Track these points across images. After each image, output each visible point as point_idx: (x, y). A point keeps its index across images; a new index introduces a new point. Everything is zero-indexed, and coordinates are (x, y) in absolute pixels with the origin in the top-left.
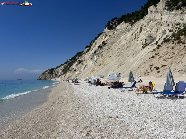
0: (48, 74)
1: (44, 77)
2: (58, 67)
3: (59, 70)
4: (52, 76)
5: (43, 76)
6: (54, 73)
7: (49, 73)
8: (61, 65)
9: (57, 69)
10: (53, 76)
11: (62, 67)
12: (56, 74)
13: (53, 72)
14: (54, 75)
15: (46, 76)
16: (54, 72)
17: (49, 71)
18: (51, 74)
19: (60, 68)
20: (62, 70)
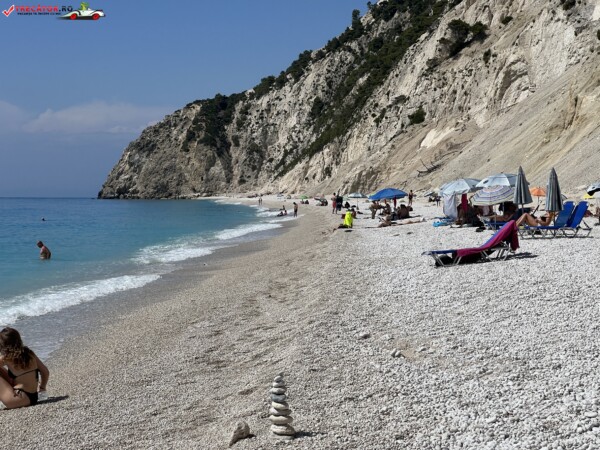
0: (186, 149)
1: (151, 173)
2: (267, 85)
3: (283, 106)
4: (217, 169)
5: (148, 163)
6: (236, 140)
7: (191, 137)
8: (299, 68)
9: (264, 101)
10: (228, 168)
11: (310, 79)
12: (253, 149)
13: (230, 130)
14: (238, 154)
15: (172, 168)
16: (240, 125)
17: (195, 122)
18: (216, 146)
19: (289, 95)
20: (308, 108)
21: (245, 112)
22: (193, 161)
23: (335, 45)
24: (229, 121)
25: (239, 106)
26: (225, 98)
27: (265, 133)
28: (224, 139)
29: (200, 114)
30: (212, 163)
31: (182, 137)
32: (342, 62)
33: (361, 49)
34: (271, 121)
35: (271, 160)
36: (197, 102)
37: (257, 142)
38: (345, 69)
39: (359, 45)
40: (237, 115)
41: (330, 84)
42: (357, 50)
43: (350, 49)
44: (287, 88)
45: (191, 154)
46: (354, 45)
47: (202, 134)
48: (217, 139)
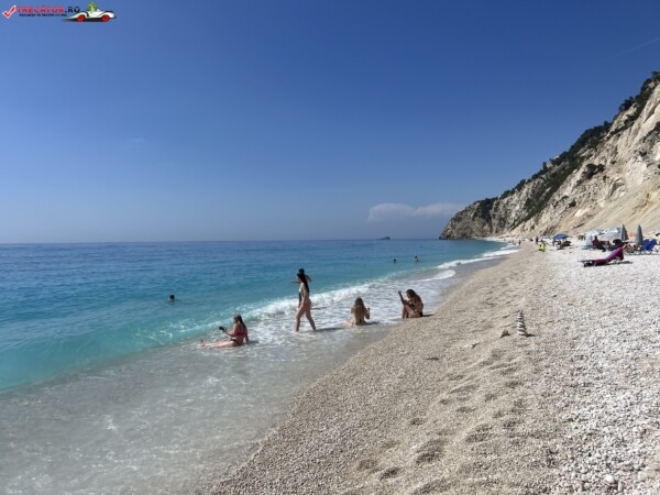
0: (473, 220)
1: (460, 229)
2: (506, 194)
3: (513, 202)
4: (486, 227)
5: (459, 225)
6: (494, 216)
7: (475, 215)
8: (520, 187)
9: (505, 200)
10: (491, 227)
11: (525, 191)
12: (501, 219)
13: (492, 212)
14: (495, 221)
15: (468, 227)
16: (496, 210)
17: (477, 209)
18: (486, 218)
19: (516, 197)
20: (524, 202)
21: (498, 204)
22: (477, 224)
23: (535, 177)
24: (491, 208)
25: (495, 202)
26: (489, 200)
27: (506, 213)
28: (489, 215)
29: (479, 206)
30: (484, 225)
31: (472, 215)
32: (539, 183)
34: (509, 208)
35: (509, 224)
36: (478, 202)
37: (503, 216)
38: (540, 186)
39: (546, 176)
40: (494, 206)
41: (533, 193)
42: (545, 178)
43: (542, 178)
44: (515, 195)
45: (476, 222)
46: (544, 176)
47: (480, 214)
48: (486, 216)
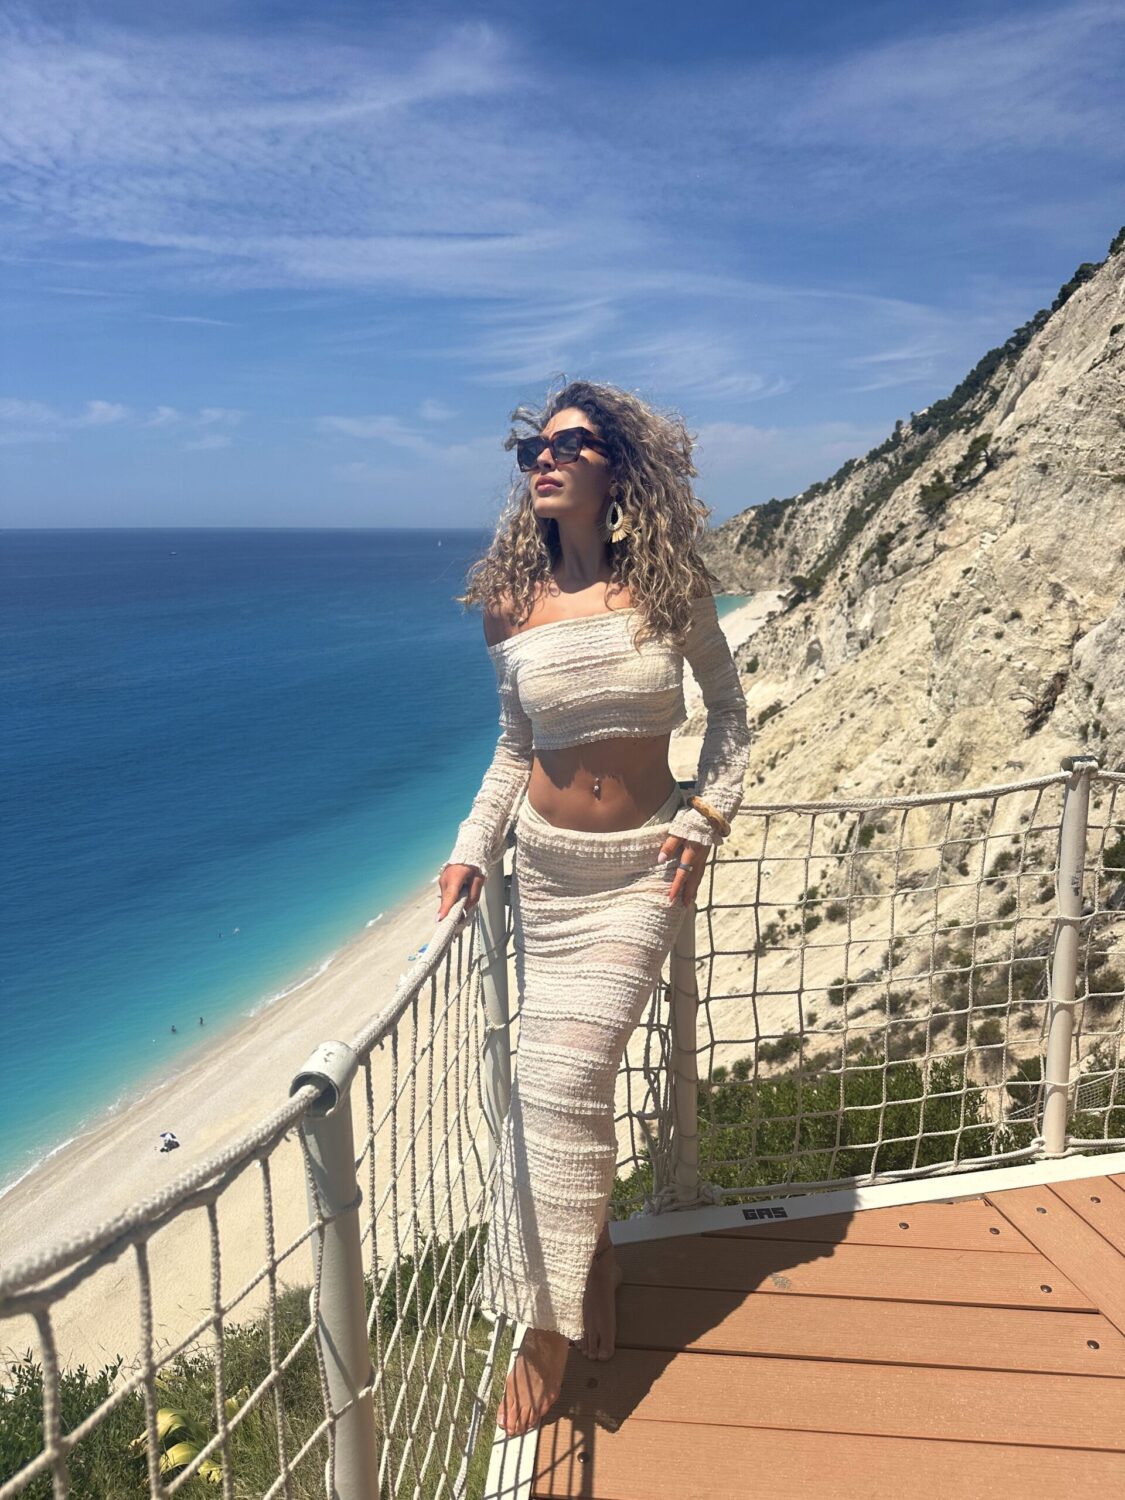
0: (738, 551)
2: (815, 491)
3: (824, 512)
4: (762, 569)
6: (782, 543)
9: (809, 507)
17: (749, 526)
18: (762, 548)
19: (831, 502)
20: (843, 516)
21: (792, 516)
24: (777, 525)
25: (789, 510)
26: (777, 502)
27: (806, 538)
28: (771, 542)
29: (754, 519)
30: (758, 564)
31: (736, 540)
32: (878, 472)
33: (897, 460)
34: (813, 526)
35: (808, 562)
36: (753, 508)
37: (798, 545)
38: (879, 480)
39: (895, 456)
40: (785, 520)
41: (865, 494)
42: (893, 461)
43: (886, 461)
44: (830, 495)
45: (742, 556)
46: (890, 456)
47: (753, 538)
48: (765, 542)
